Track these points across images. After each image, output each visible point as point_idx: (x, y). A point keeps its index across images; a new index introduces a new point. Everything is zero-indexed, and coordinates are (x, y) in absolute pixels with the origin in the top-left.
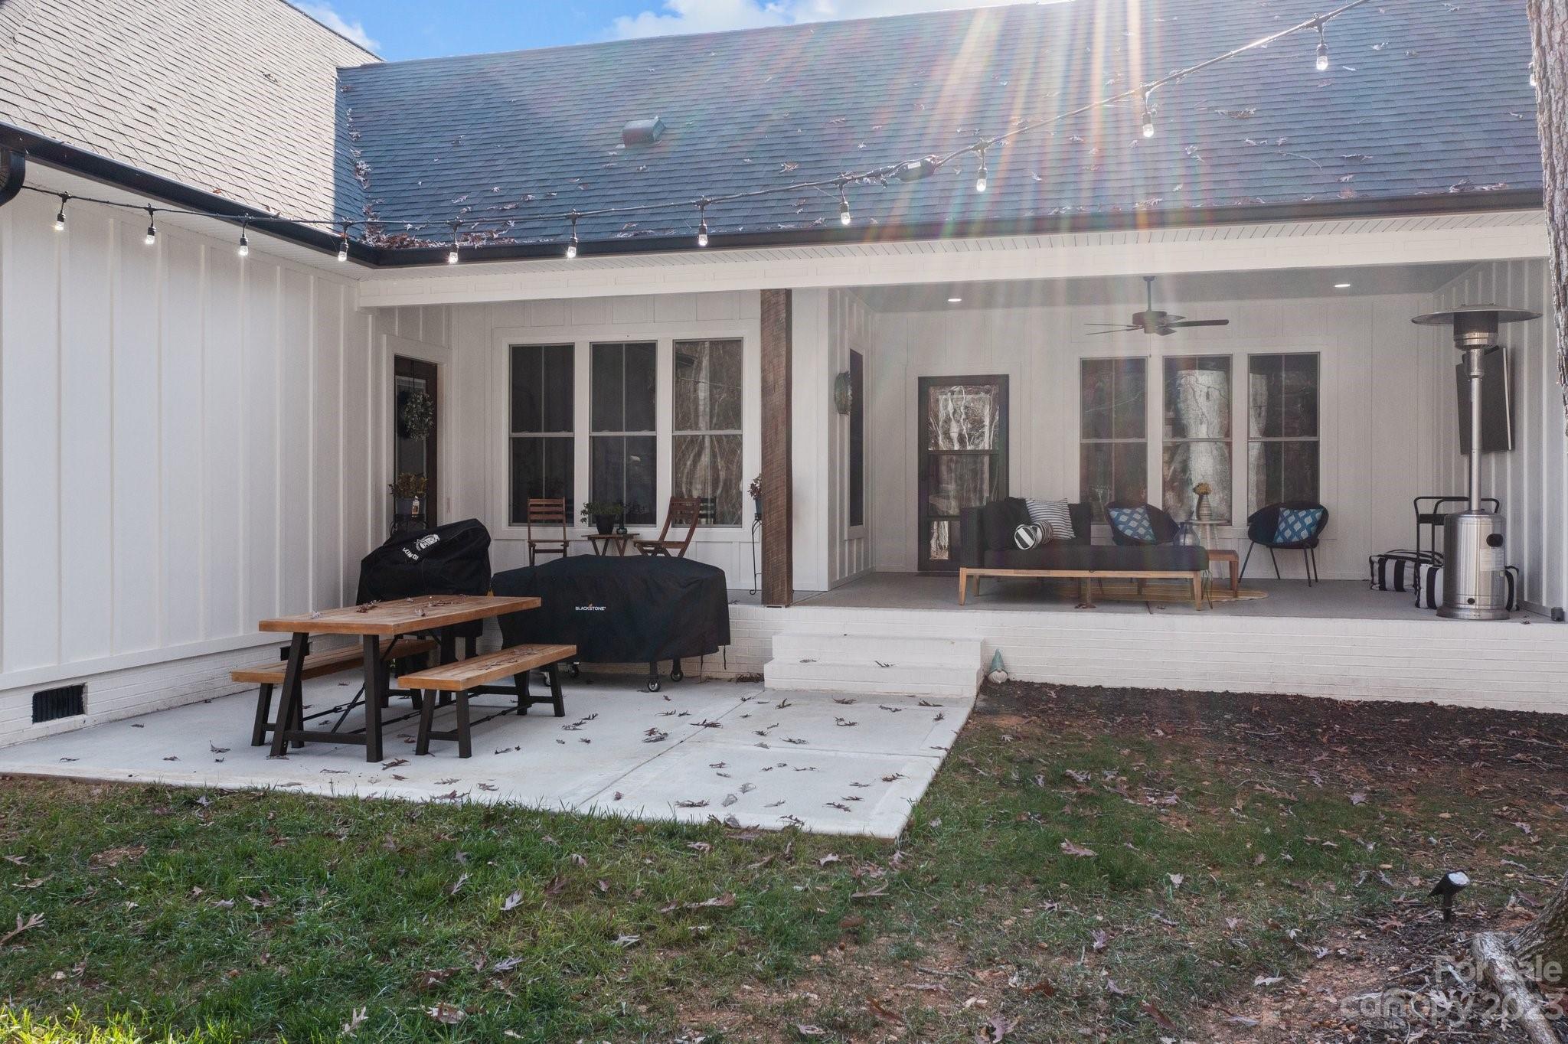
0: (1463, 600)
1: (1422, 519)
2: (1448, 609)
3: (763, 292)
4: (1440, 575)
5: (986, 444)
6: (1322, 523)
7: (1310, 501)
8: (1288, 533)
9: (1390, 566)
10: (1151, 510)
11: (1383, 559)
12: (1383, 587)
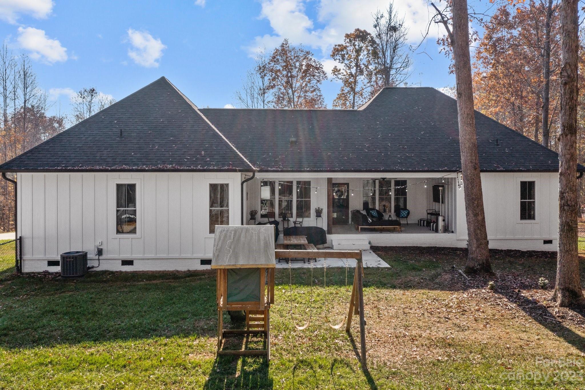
0: (439, 230)
1: (428, 214)
2: (437, 231)
3: (328, 178)
4: (435, 225)
5: (345, 197)
6: (408, 213)
7: (405, 209)
8: (403, 215)
9: (422, 222)
10: (377, 210)
11: (421, 220)
12: (421, 226)
